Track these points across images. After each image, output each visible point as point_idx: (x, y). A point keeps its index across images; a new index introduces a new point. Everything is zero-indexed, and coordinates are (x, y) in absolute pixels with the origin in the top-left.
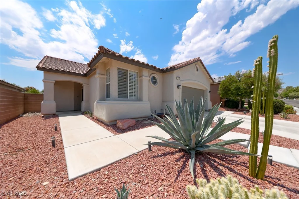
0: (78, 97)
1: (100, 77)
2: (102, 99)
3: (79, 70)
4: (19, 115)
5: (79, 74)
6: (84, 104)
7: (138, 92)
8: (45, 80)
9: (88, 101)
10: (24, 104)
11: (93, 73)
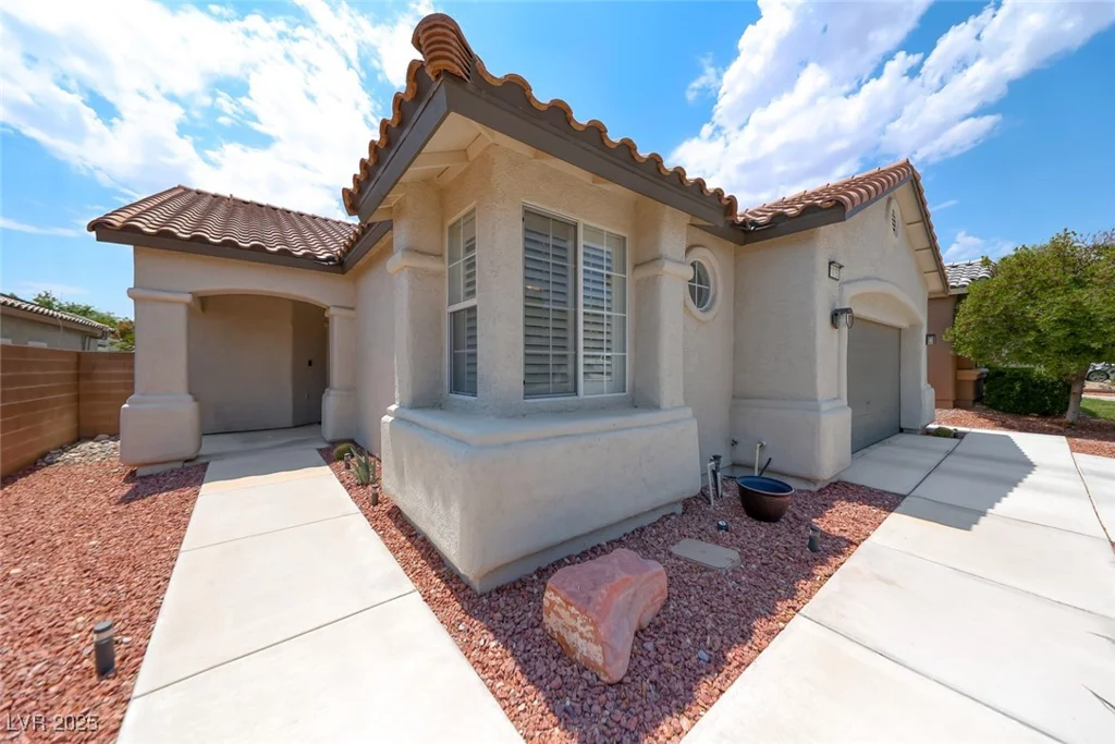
0: (310, 363)
1: (414, 271)
2: (427, 401)
3: (313, 242)
4: (43, 456)
5: (310, 262)
6: (332, 404)
7: (627, 354)
8: (140, 293)
9: (353, 390)
10: (78, 399)
11: (373, 251)
